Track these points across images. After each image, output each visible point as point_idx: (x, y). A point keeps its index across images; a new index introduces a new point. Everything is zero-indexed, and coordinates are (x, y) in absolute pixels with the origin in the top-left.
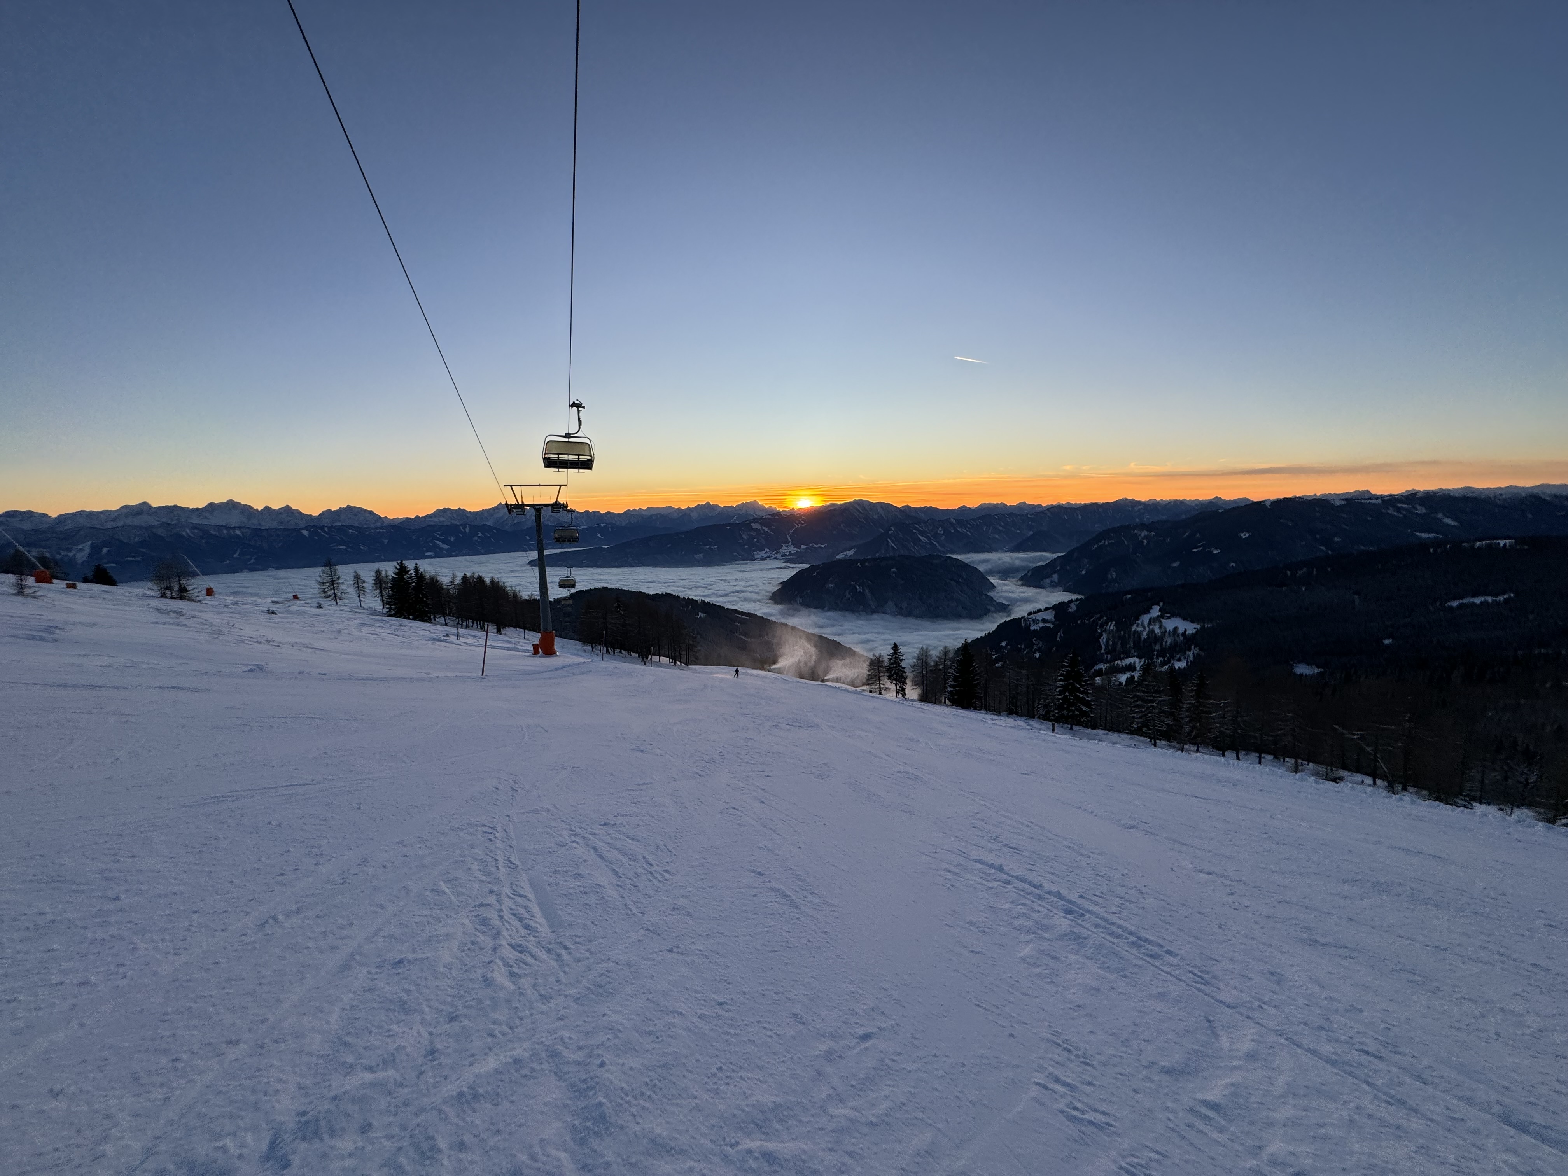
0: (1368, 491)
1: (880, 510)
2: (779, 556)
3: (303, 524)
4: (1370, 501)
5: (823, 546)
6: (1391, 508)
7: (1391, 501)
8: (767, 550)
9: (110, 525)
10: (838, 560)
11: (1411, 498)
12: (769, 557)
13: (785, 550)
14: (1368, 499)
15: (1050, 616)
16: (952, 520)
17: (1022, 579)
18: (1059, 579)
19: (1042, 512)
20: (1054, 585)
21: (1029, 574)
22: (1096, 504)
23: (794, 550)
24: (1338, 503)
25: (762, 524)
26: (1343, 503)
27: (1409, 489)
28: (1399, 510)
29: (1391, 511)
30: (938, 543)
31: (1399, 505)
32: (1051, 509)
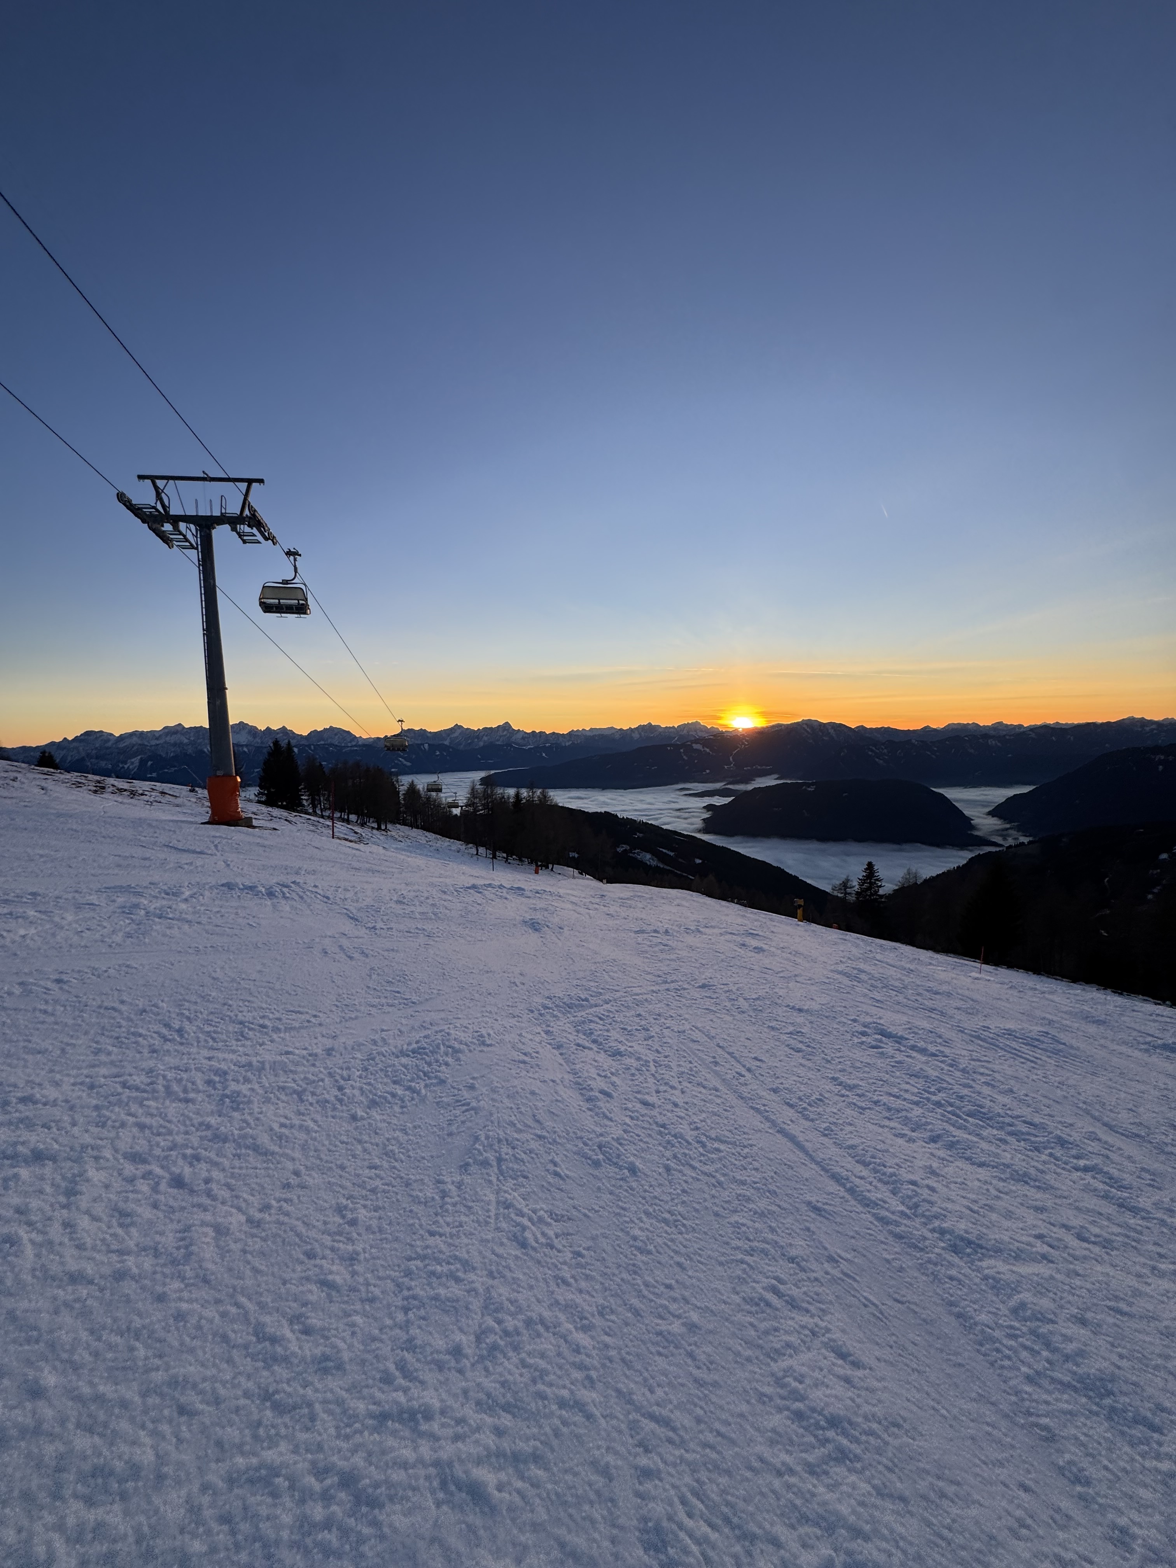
1: (832, 731)
8: (708, 771)
9: (154, 742)
16: (914, 741)
19: (1024, 733)
25: (703, 745)
32: (1034, 729)
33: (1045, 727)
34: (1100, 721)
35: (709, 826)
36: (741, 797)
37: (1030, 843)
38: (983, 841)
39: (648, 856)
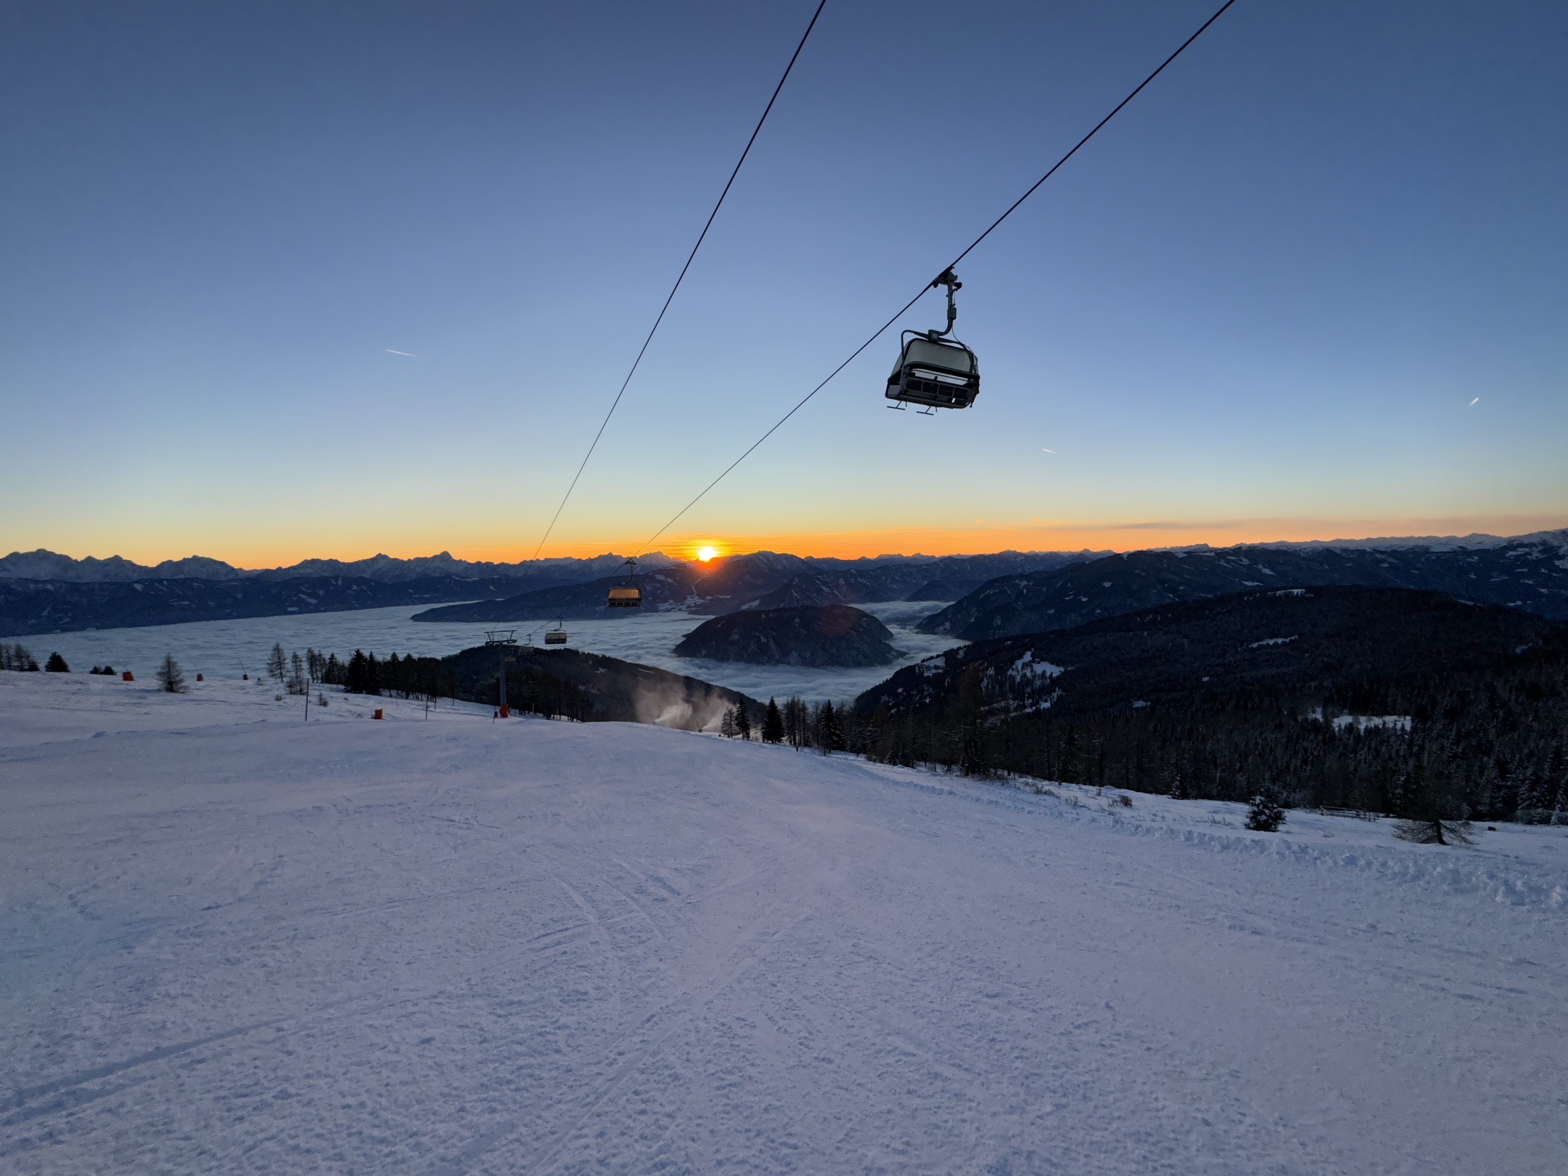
0: (1206, 545)
1: (784, 561)
2: (683, 607)
3: (135, 577)
4: (1206, 554)
5: (728, 597)
6: (1222, 560)
7: (1222, 553)
8: (671, 601)
10: (744, 611)
11: (1238, 551)
12: (674, 608)
13: (689, 601)
14: (1206, 552)
15: (940, 662)
16: (852, 570)
17: (918, 627)
18: (951, 627)
19: (935, 563)
20: (946, 633)
21: (924, 623)
22: (983, 555)
23: (699, 601)
24: (1181, 556)
25: (666, 576)
26: (1185, 555)
27: (1239, 543)
28: (1228, 561)
29: (1222, 562)
30: (839, 592)
31: (1229, 558)
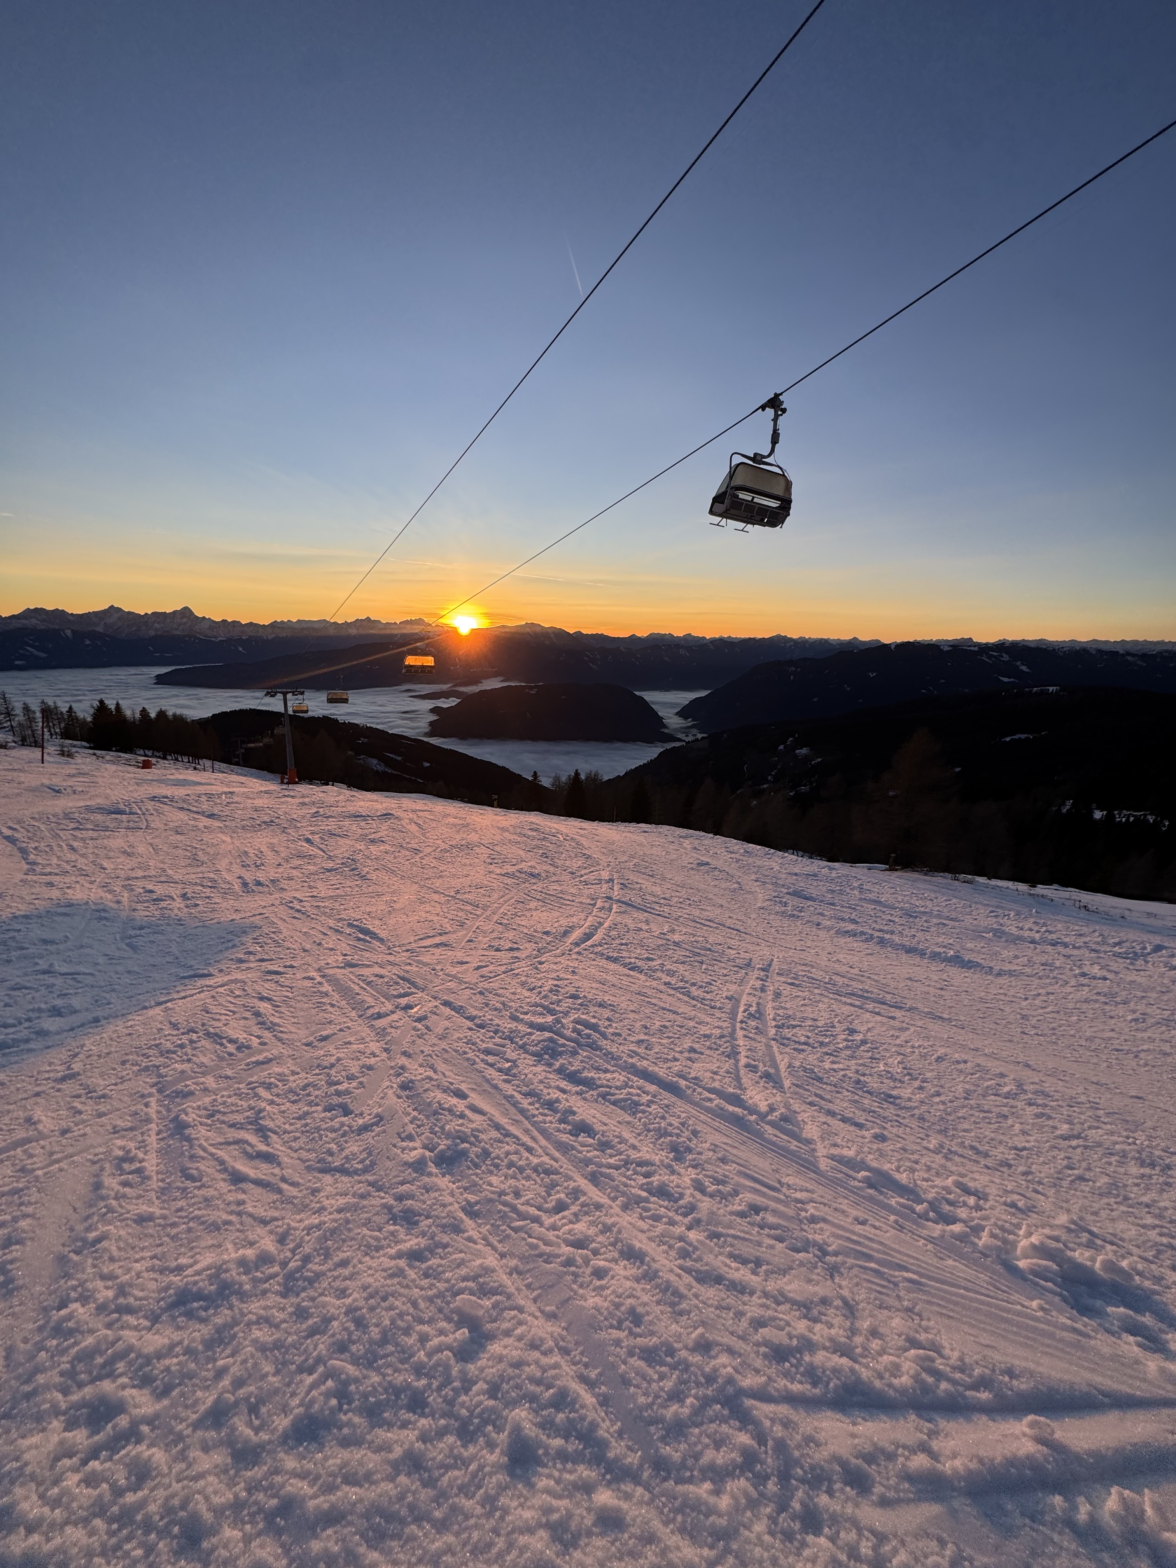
0: (971, 639)
1: (551, 635)
14: (970, 646)
16: (622, 650)
19: (706, 645)
22: (753, 639)
26: (949, 648)
29: (984, 657)
32: (714, 641)
33: (721, 640)
34: (759, 636)
35: (435, 729)
36: (467, 699)
37: (703, 738)
38: (672, 738)
39: (375, 761)
